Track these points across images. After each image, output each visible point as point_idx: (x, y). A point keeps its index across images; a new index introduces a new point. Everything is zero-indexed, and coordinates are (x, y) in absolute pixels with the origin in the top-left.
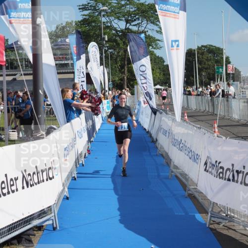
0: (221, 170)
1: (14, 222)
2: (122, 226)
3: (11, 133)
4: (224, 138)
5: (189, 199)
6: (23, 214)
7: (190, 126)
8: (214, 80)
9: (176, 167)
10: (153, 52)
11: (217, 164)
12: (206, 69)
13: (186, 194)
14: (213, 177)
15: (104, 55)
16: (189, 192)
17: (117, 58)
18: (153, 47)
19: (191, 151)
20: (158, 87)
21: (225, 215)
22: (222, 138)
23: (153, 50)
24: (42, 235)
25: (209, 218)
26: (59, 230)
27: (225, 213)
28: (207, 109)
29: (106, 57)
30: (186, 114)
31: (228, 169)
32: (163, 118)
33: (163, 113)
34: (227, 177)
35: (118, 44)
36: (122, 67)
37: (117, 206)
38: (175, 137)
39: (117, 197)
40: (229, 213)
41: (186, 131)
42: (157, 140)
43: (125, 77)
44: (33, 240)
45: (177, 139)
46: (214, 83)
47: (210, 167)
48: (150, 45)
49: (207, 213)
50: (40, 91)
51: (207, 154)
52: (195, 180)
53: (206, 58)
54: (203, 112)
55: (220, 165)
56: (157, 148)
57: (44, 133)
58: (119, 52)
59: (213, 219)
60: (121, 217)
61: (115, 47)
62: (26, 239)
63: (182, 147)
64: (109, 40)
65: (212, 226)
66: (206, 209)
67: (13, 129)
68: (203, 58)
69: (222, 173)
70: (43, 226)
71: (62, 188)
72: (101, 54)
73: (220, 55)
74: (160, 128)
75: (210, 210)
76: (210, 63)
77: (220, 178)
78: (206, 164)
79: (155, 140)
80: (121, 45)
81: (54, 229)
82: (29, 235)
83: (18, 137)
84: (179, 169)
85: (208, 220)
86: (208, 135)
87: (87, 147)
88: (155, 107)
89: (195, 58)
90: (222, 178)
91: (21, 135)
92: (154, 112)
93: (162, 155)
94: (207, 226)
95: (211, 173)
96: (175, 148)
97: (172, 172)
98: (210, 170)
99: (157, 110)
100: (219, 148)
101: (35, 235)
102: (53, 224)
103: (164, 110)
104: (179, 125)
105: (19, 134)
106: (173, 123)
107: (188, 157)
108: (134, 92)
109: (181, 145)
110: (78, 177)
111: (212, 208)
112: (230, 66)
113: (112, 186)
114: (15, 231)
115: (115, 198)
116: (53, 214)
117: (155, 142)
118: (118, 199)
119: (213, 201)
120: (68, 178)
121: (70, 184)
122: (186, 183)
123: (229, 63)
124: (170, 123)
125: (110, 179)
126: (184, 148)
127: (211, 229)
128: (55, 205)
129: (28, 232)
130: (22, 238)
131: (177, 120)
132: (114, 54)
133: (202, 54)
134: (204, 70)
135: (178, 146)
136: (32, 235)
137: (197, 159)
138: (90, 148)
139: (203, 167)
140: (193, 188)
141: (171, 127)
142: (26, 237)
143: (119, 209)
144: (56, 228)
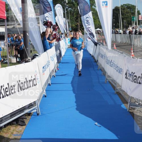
0: (135, 78)
1: (14, 111)
2: (78, 112)
3: (12, 59)
4: (136, 58)
5: (117, 95)
6: (19, 107)
7: (117, 52)
8: (131, 25)
9: (109, 76)
10: (95, 9)
11: (133, 74)
12: (126, 18)
13: (115, 92)
14: (130, 81)
15: (66, 11)
16: (117, 91)
17: (73, 13)
18: (94, 6)
19: (117, 67)
20: (98, 29)
21: (138, 104)
22: (135, 58)
23: (94, 8)
24: (31, 118)
25: (128, 106)
26: (41, 115)
27: (138, 103)
28: (127, 42)
29: (67, 13)
30: (115, 45)
31: (139, 77)
32: (101, 48)
33: (101, 45)
34: (139, 82)
35: (74, 5)
36: (77, 18)
37: (75, 100)
38: (108, 59)
39: (75, 95)
40: (140, 103)
41: (114, 55)
42: (97, 61)
43: (79, 24)
44: (25, 121)
45: (109, 60)
46: (131, 26)
47: (129, 76)
48: (93, 5)
49: (127, 103)
50: (27, 34)
51: (127, 68)
52: (120, 84)
53: (126, 12)
54: (125, 44)
55: (135, 75)
56: (98, 65)
57: (30, 58)
58: (74, 10)
59: (131, 106)
60: (77, 107)
61: (72, 6)
62: (21, 121)
63: (112, 64)
64: (69, 3)
65: (130, 111)
66: (127, 100)
67: (13, 56)
68: (124, 12)
69: (136, 79)
70: (31, 113)
71: (42, 90)
72: (64, 11)
73: (135, 10)
74: (99, 54)
75: (129, 101)
76: (128, 14)
77: (134, 82)
78: (126, 74)
79: (96, 61)
80: (76, 6)
81: (38, 114)
82: (23, 119)
83: (17, 61)
84: (111, 78)
85: (128, 107)
86: (127, 57)
87: (57, 66)
88: (96, 41)
89: (119, 12)
90: (136, 82)
91: (18, 60)
92: (96, 44)
93: (101, 69)
94: (128, 111)
95: (129, 79)
96: (108, 65)
97: (107, 79)
98: (129, 78)
99: (97, 43)
100: (134, 65)
101: (26, 119)
102: (37, 112)
103: (101, 43)
104: (110, 51)
105: (17, 59)
106: (107, 51)
107: (116, 71)
108: (84, 33)
109: (112, 63)
110: (51, 84)
111: (131, 100)
112: (140, 16)
113: (72, 89)
114: (15, 116)
115: (73, 95)
116: (37, 106)
117: (96, 62)
118: (75, 96)
119: (131, 96)
120: (45, 84)
121: (47, 88)
122: (115, 85)
123: (140, 14)
124: (105, 50)
125: (71, 84)
126: (113, 65)
127: (130, 112)
128: (38, 101)
129: (22, 117)
130: (19, 120)
131: (109, 49)
132: (71, 11)
133: (124, 9)
134: (125, 19)
135: (110, 64)
136: (24, 119)
137: (121, 71)
138: (58, 66)
139: (124, 76)
140: (119, 89)
141: (106, 53)
142: (21, 120)
143: (76, 102)
144: (39, 114)
